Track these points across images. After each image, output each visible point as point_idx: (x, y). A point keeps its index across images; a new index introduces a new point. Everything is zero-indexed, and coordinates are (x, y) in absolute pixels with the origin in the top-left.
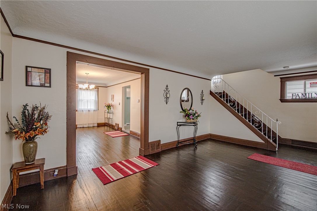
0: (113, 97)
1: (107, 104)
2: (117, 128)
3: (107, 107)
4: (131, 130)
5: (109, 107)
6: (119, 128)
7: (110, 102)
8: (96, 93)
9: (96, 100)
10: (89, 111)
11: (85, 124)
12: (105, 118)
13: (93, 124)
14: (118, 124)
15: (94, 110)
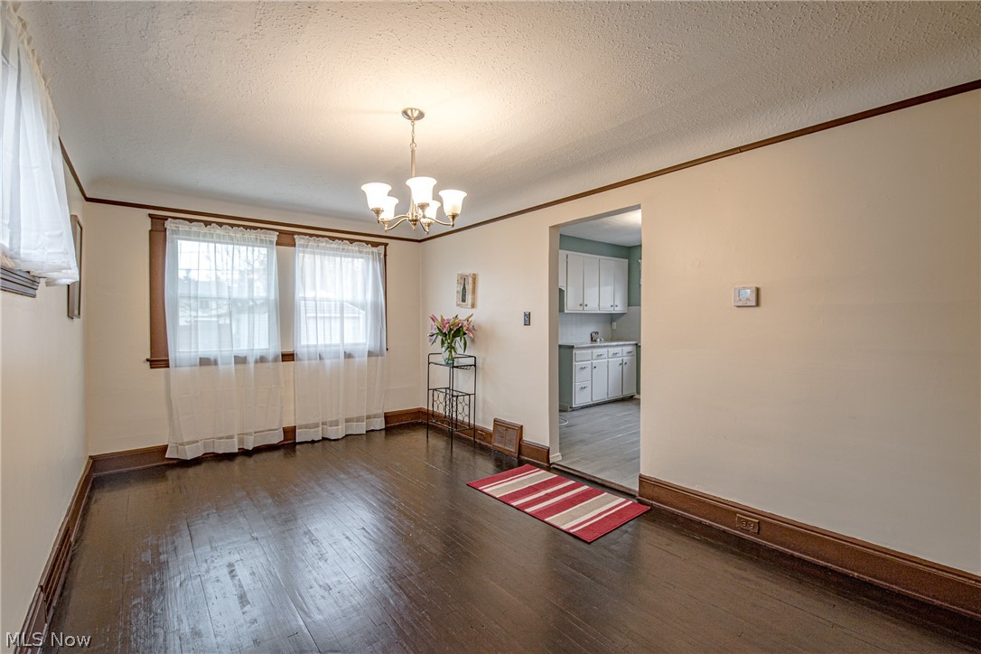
2: (513, 449)
5: (454, 333)
6: (524, 450)
8: (379, 268)
9: (377, 303)
10: (348, 356)
11: (331, 422)
12: (431, 392)
13: (368, 417)
14: (522, 426)
15: (370, 354)
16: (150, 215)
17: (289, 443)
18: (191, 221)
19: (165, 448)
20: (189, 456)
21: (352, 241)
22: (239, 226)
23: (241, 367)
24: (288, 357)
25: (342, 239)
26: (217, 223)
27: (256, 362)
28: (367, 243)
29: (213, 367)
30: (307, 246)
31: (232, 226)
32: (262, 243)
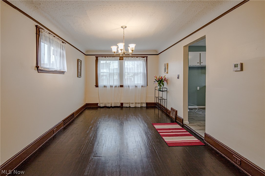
0: (166, 67)
1: (158, 78)
2: (174, 117)
3: (158, 81)
4: (207, 132)
5: (161, 81)
6: (177, 119)
7: (163, 75)
8: (145, 63)
9: (144, 73)
10: (136, 87)
11: (131, 103)
12: (156, 98)
13: (141, 103)
14: (177, 111)
15: (142, 86)
16: (96, 57)
17: (121, 106)
18: (102, 57)
19: (98, 104)
20: (101, 106)
21: (137, 57)
22: (111, 57)
23: (111, 88)
24: (122, 86)
25: (134, 57)
26: (107, 57)
27: (115, 87)
28: (141, 57)
29: (106, 88)
30: (126, 60)
31: (110, 57)
32: (116, 60)
